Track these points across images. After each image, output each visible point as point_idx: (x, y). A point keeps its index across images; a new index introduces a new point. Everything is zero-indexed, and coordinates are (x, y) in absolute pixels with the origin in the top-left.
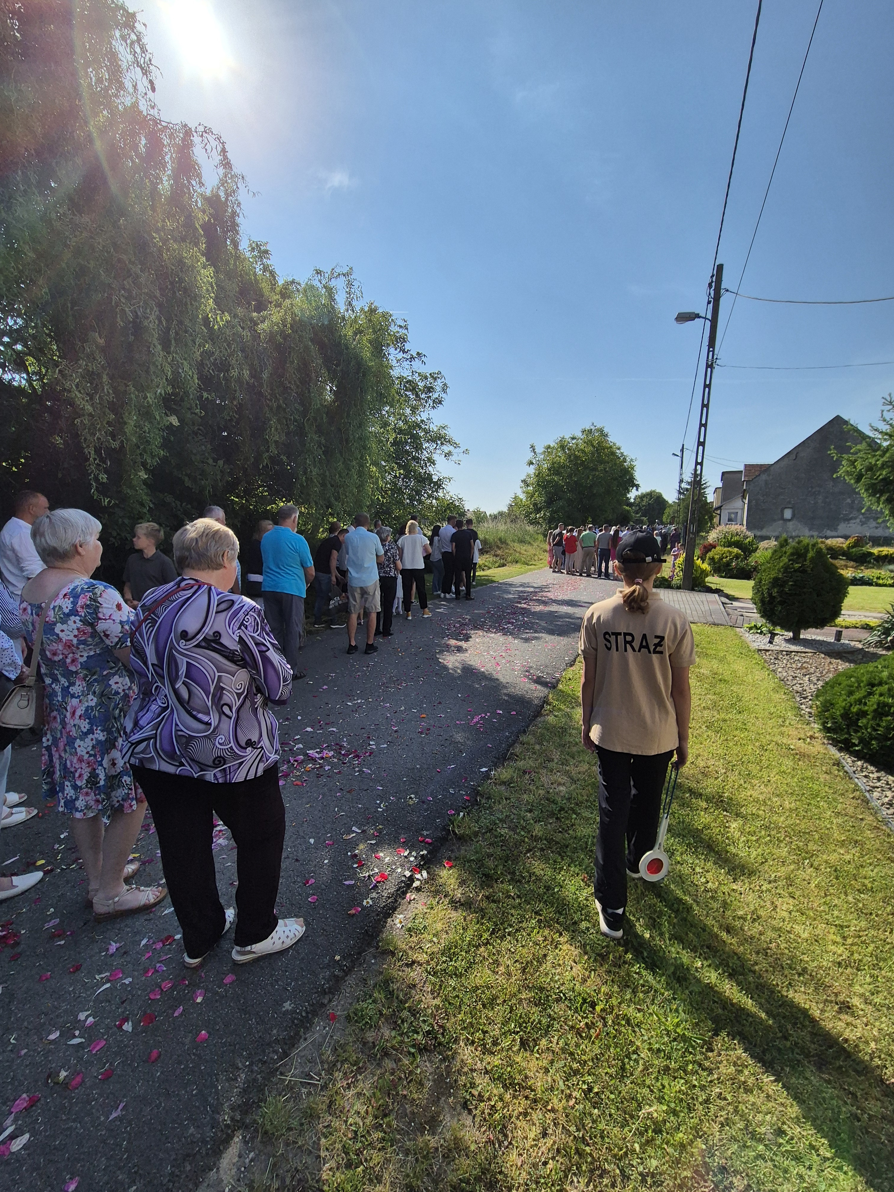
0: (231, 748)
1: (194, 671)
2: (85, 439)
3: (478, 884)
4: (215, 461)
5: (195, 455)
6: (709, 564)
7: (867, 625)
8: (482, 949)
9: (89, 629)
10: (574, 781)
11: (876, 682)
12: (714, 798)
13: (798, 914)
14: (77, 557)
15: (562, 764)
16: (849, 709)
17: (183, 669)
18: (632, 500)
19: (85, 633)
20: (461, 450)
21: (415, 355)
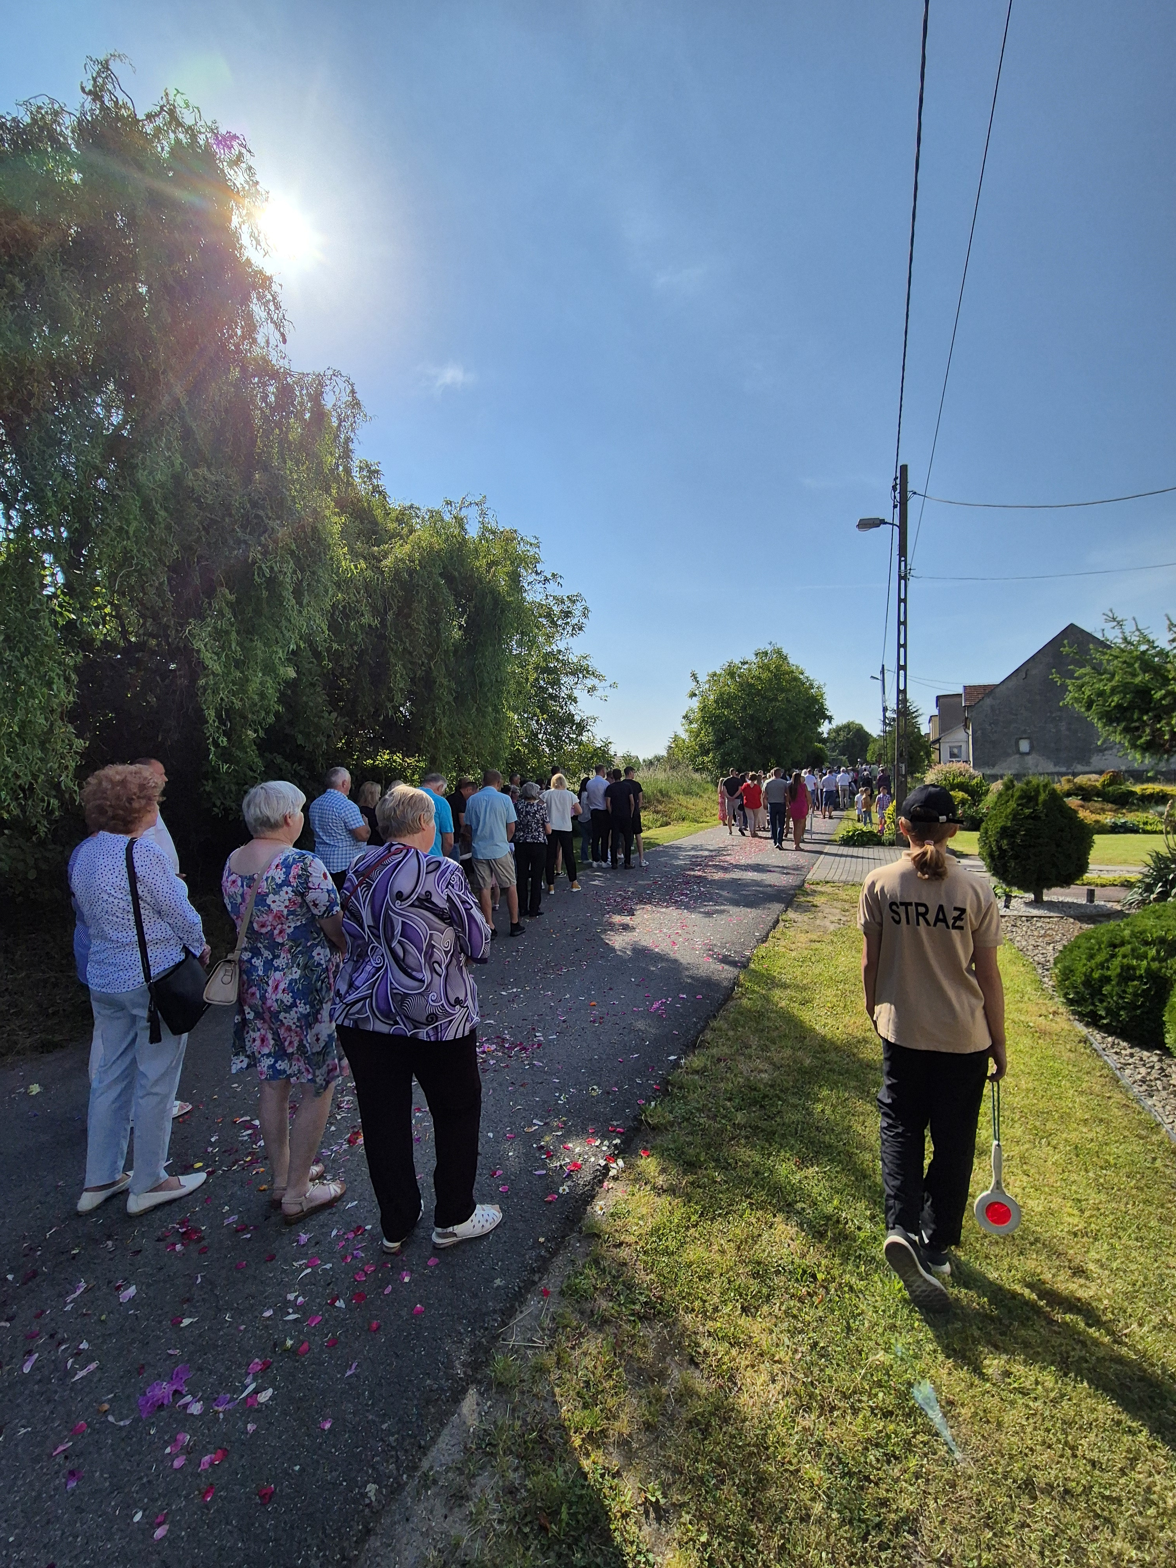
0: (442, 1005)
1: (409, 932)
2: (208, 701)
3: (680, 1171)
5: (310, 708)
7: (1126, 881)
9: (299, 899)
10: (776, 1067)
11: (1118, 942)
14: (285, 827)
15: (762, 1050)
16: (1091, 976)
17: (398, 929)
18: (825, 735)
19: (294, 904)
20: (607, 684)
21: (549, 576)
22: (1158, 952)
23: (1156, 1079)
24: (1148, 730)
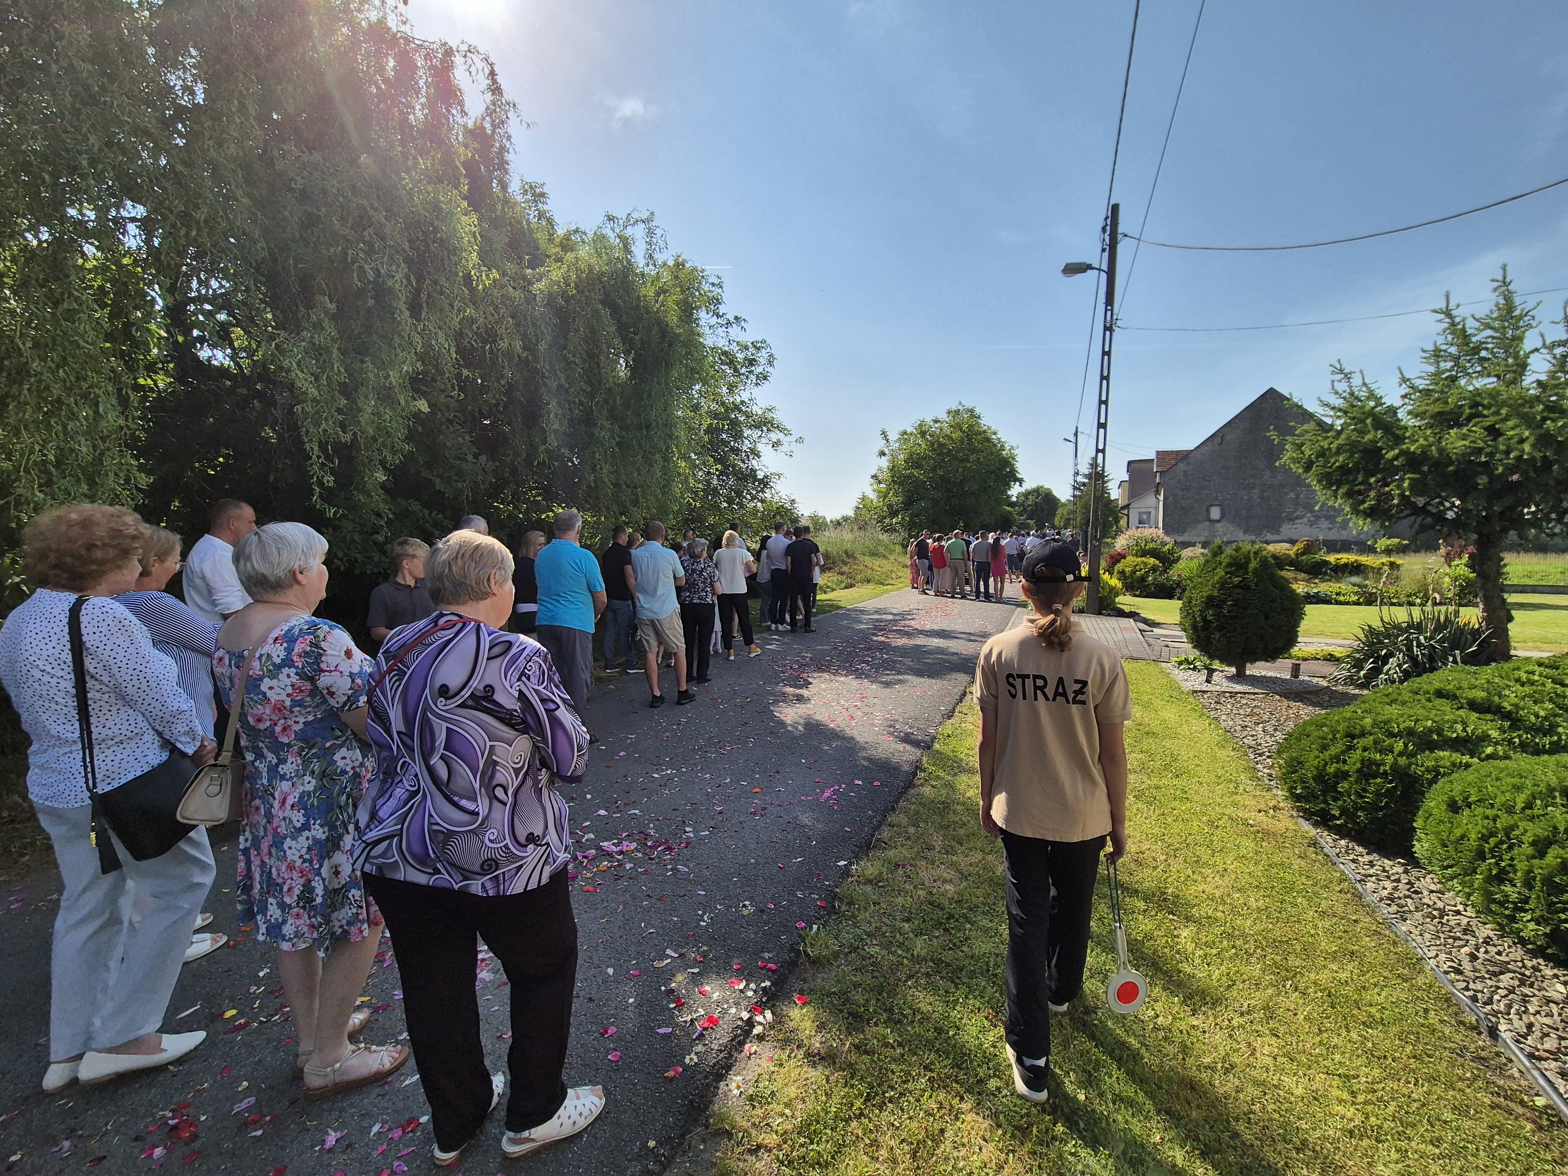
0: (506, 846)
1: (456, 741)
2: (307, 432)
3: (843, 1028)
4: (476, 456)
5: (450, 449)
6: (1119, 579)
7: (1331, 655)
8: (854, 1124)
9: (308, 686)
10: (964, 877)
11: (1357, 732)
12: (1154, 895)
13: (1284, 1060)
14: (296, 587)
15: (947, 853)
16: (1325, 769)
17: (441, 738)
18: (1014, 499)
19: (301, 691)
20: (793, 438)
21: (732, 319)
22: (1406, 745)
23: (1406, 897)
24: (1372, 494)
